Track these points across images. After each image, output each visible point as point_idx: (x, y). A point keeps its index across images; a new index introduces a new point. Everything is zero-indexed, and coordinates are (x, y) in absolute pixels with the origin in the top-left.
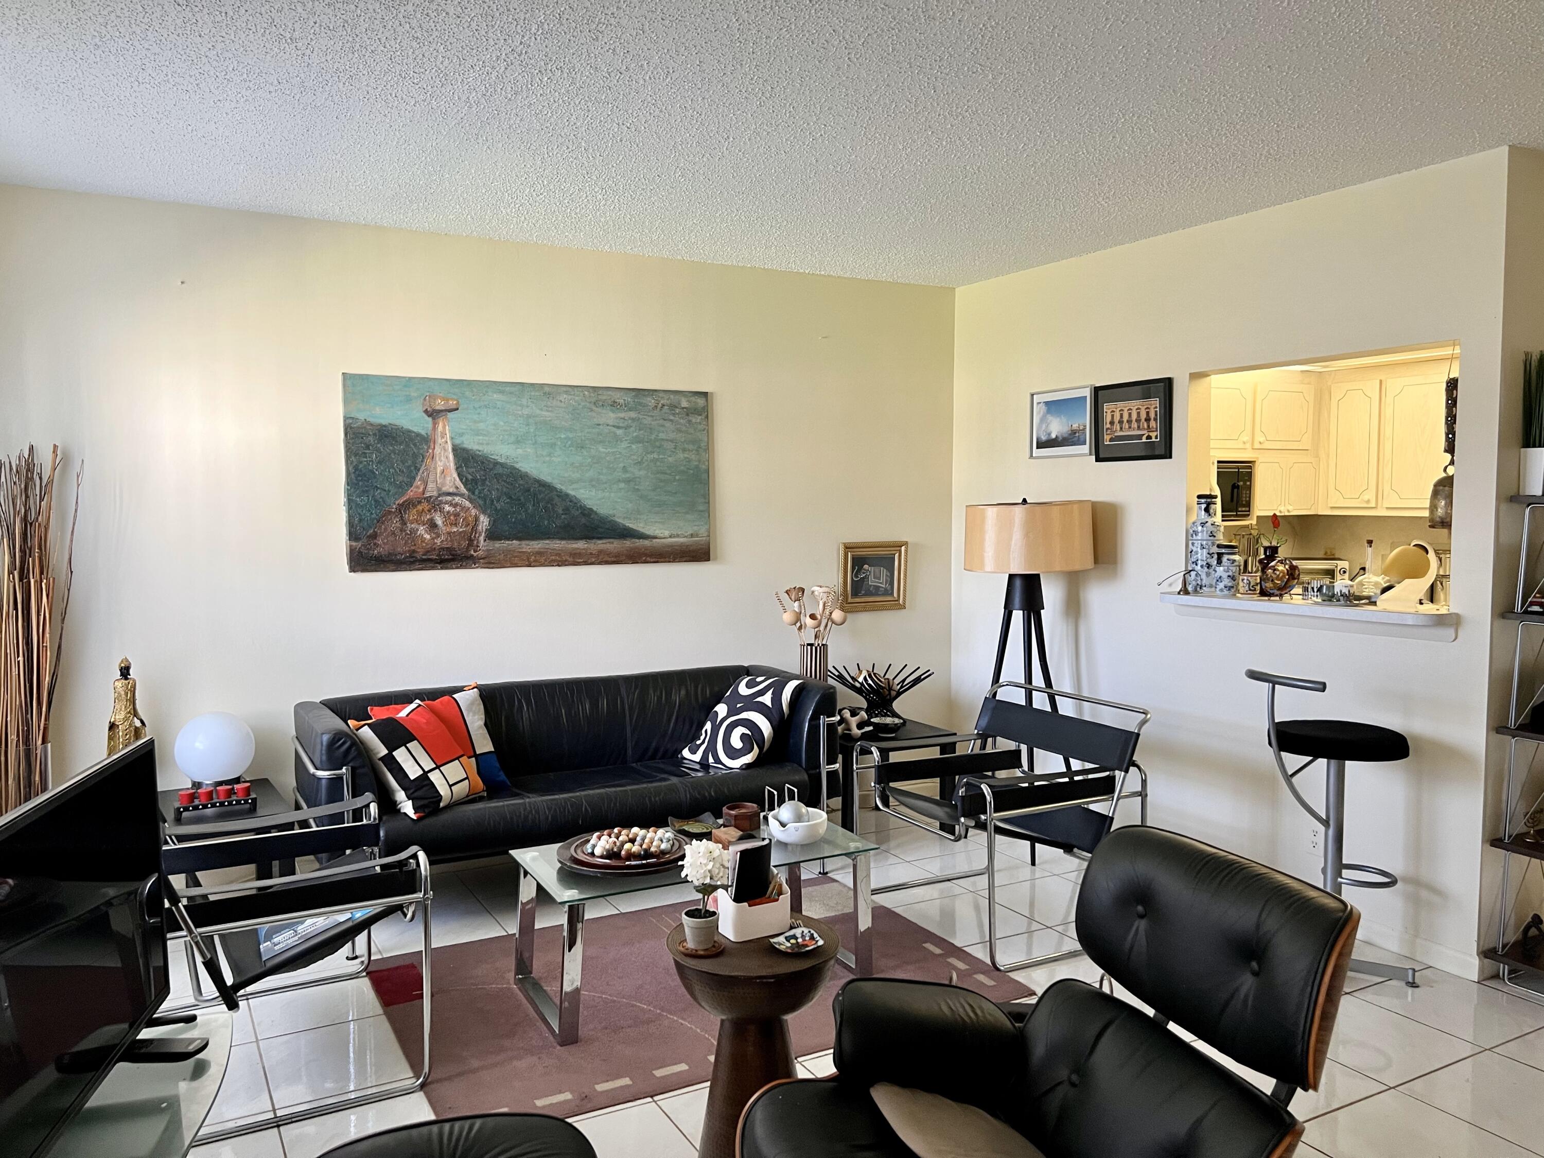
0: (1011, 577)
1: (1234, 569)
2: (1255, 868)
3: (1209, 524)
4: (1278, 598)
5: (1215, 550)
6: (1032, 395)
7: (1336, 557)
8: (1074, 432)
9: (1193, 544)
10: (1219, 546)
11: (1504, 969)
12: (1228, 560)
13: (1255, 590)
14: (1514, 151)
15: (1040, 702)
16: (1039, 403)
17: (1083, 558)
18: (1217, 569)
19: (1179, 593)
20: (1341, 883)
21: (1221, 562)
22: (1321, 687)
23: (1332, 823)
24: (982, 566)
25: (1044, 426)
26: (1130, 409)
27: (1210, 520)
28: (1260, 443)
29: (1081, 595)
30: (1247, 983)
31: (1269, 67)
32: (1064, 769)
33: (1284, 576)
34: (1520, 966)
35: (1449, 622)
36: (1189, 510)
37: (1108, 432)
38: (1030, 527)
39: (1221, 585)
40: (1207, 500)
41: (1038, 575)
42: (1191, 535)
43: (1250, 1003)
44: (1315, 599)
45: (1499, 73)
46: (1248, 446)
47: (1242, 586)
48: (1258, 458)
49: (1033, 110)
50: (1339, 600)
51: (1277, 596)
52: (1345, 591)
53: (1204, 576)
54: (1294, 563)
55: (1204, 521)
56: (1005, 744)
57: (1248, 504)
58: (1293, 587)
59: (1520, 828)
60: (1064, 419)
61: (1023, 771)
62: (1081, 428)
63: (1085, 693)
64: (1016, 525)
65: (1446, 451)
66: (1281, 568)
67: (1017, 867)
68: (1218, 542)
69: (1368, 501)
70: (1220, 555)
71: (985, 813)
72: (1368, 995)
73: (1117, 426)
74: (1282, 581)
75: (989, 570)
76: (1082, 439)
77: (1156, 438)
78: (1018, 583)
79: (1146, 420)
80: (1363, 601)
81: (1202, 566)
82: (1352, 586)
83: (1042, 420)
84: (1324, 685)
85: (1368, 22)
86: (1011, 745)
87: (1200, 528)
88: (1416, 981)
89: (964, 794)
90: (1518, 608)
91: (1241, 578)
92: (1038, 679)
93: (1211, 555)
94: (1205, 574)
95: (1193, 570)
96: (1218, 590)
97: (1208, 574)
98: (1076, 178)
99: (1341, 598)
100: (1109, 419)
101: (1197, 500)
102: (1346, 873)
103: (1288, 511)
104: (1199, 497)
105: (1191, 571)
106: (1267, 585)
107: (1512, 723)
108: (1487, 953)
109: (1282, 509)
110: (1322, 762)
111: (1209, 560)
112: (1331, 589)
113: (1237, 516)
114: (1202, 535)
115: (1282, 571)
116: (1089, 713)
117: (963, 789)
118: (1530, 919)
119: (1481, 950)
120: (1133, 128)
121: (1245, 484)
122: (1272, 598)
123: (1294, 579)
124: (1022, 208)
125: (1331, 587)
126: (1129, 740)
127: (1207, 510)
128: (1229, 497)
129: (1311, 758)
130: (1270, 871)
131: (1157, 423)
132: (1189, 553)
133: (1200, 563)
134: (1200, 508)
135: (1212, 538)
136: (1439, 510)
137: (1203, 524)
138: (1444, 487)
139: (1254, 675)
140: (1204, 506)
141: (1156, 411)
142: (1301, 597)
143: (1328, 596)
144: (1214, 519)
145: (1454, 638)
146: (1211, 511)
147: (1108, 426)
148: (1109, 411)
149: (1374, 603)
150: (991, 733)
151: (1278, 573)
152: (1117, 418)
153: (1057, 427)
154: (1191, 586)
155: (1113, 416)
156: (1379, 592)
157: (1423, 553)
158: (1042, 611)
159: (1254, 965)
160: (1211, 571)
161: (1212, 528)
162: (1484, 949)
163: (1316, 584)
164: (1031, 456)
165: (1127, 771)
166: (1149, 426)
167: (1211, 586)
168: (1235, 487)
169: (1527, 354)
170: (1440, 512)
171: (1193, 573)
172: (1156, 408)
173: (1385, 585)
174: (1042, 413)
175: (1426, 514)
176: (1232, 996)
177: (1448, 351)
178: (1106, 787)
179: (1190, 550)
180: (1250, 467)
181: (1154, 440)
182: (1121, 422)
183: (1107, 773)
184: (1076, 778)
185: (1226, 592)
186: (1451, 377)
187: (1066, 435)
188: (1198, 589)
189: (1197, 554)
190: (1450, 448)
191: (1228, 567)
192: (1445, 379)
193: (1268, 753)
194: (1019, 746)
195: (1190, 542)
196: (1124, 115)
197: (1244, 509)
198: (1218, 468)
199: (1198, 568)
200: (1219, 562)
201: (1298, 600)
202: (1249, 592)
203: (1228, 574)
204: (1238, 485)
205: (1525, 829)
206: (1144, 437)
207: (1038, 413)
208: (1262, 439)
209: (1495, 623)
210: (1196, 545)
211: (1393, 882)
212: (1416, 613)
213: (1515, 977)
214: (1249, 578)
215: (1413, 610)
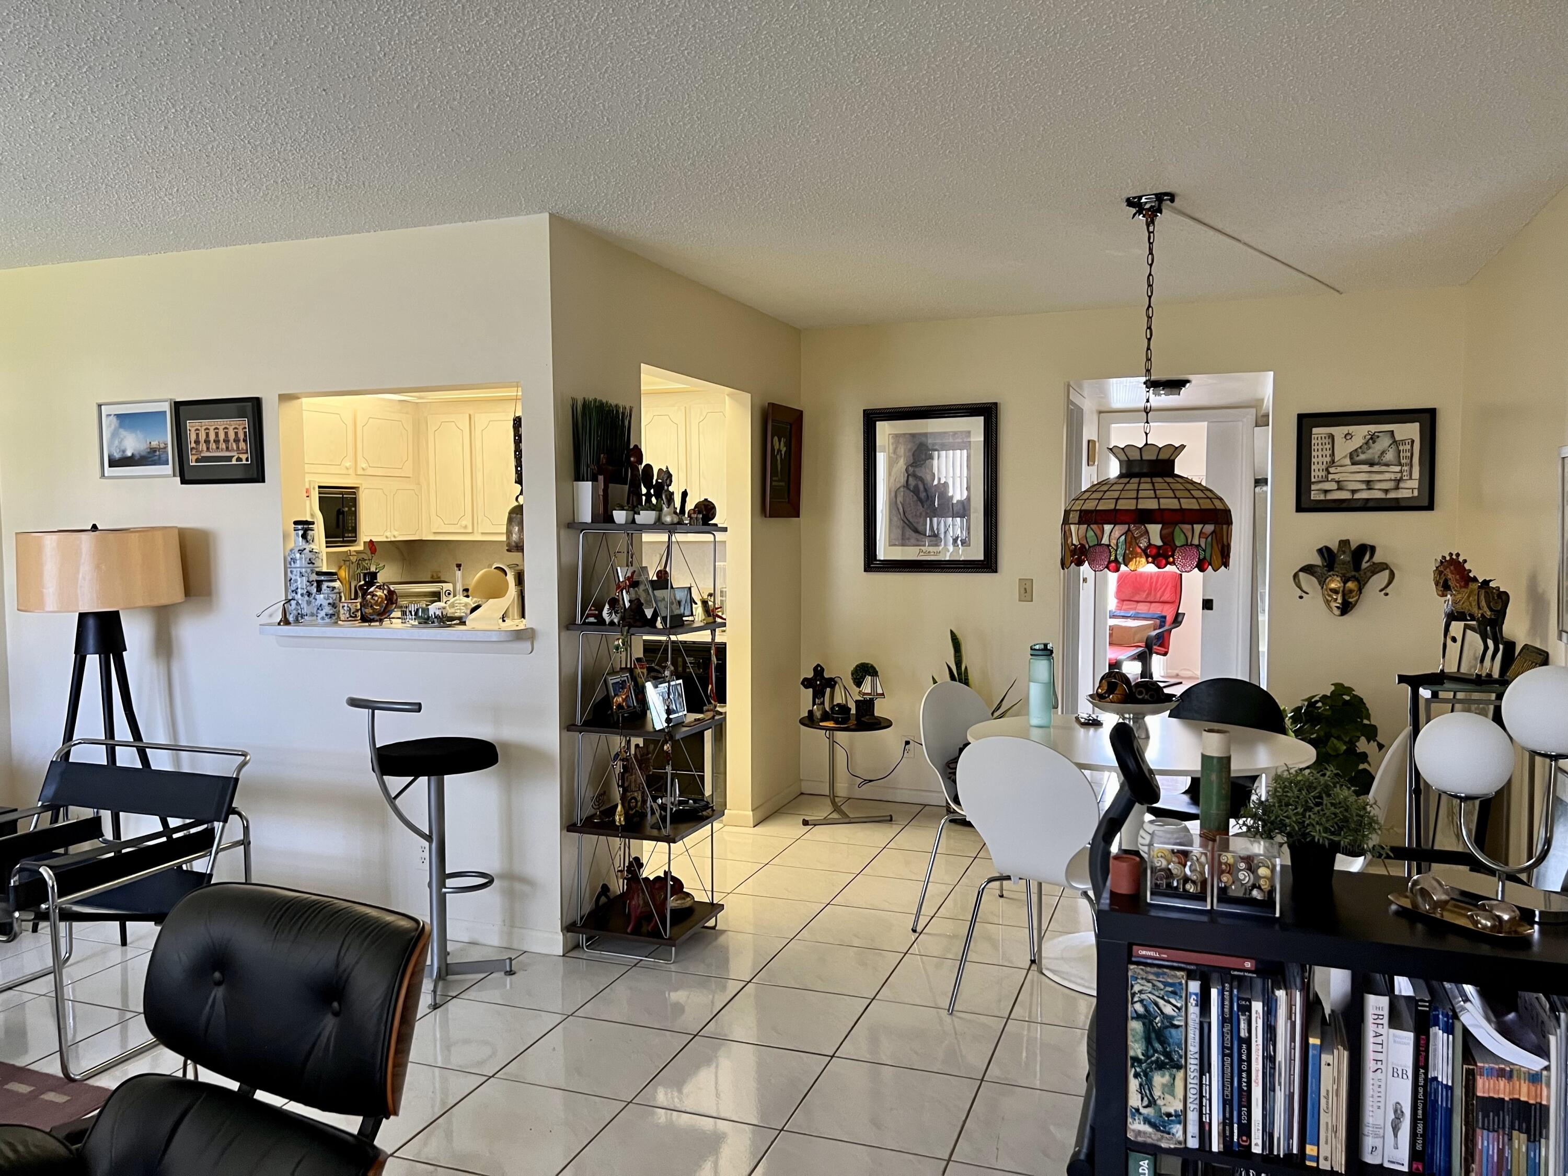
0: (82, 616)
1: (334, 596)
2: (338, 905)
3: (307, 551)
4: (377, 623)
5: (314, 577)
6: (100, 406)
7: (442, 579)
8: (153, 450)
9: (291, 572)
10: (318, 573)
11: (582, 938)
12: (328, 587)
13: (356, 616)
14: (555, 219)
15: (127, 758)
16: (109, 415)
17: (172, 591)
18: (318, 596)
19: (279, 624)
20: (445, 893)
21: (321, 590)
22: (417, 707)
23: (434, 837)
24: (40, 605)
25: (116, 443)
26: (216, 428)
27: (308, 547)
28: (363, 469)
29: (173, 633)
30: (329, 1025)
31: (324, 90)
32: (160, 828)
33: (382, 602)
34: (594, 932)
35: (525, 636)
36: (285, 537)
37: (194, 452)
38: (102, 557)
39: (322, 614)
40: (305, 527)
41: (118, 612)
42: (289, 562)
43: (332, 1044)
44: (413, 622)
45: (532, 145)
46: (351, 472)
47: (344, 613)
48: (361, 484)
49: (60, 75)
50: (433, 622)
51: (377, 621)
52: (438, 613)
53: (304, 605)
54: (392, 587)
55: (301, 548)
56: (79, 813)
57: (354, 530)
58: (393, 611)
59: (589, 811)
60: (140, 435)
61: (105, 840)
62: (162, 446)
63: (183, 742)
64: (84, 556)
65: (516, 482)
66: (379, 593)
67: (104, 952)
68: (317, 570)
69: (466, 527)
70: (319, 583)
71: (46, 900)
72: (471, 994)
73: (203, 446)
74: (381, 607)
75: (51, 609)
76: (164, 458)
77: (247, 460)
78: (91, 623)
79: (235, 441)
80: (455, 622)
81: (302, 595)
82: (444, 608)
83: (114, 435)
84: (420, 704)
85: (412, 68)
86: (87, 813)
87: (298, 555)
88: (513, 969)
89: (17, 883)
90: (579, 621)
91: (341, 605)
92: (122, 731)
93: (311, 582)
94: (305, 602)
95: (293, 599)
96: (319, 618)
97: (309, 603)
98: (128, 165)
99: (436, 620)
100: (193, 437)
101: (293, 526)
102: (450, 883)
103: (394, 537)
104: (296, 523)
105: (290, 600)
106: (367, 610)
107: (578, 722)
108: (569, 928)
109: (388, 534)
110: (424, 780)
111: (308, 588)
112: (426, 612)
113: (343, 542)
114: (301, 562)
115: (380, 597)
116: (188, 764)
117: (16, 878)
118: (599, 889)
119: (564, 926)
120: (187, 122)
121: (350, 509)
122: (372, 624)
123: (392, 603)
124: (65, 188)
125: (425, 610)
126: (228, 785)
127: (304, 536)
128: (334, 522)
129: (413, 778)
130: (350, 904)
131: (246, 444)
132: (288, 581)
133: (299, 591)
134: (297, 535)
135: (311, 565)
136: (514, 535)
137: (301, 551)
138: (517, 513)
139: (354, 703)
140: (301, 533)
141: (245, 433)
142: (400, 620)
143: (425, 619)
144: (312, 546)
145: (530, 650)
146: (309, 537)
147: (193, 445)
148: (193, 430)
149: (464, 623)
150: (63, 803)
151: (376, 598)
152: (202, 437)
153: (132, 444)
154: (291, 616)
155: (197, 435)
156: (469, 612)
157: (502, 574)
158: (124, 653)
159: (336, 1005)
160: (311, 599)
161: (310, 555)
162: (567, 924)
163: (413, 608)
164: (103, 475)
165: (225, 821)
166: (238, 448)
167: (312, 615)
168: (340, 512)
169: (573, 399)
170: (515, 537)
171: (293, 603)
172: (245, 428)
173: (474, 606)
174: (113, 427)
175: (504, 538)
176: (314, 1044)
177: (512, 393)
178: (204, 842)
179: (289, 579)
180: (354, 493)
181: (244, 462)
182: (207, 442)
183: (205, 826)
184: (175, 836)
185: (327, 620)
186: (517, 415)
187: (143, 454)
188: (300, 618)
189: (296, 582)
190: (519, 481)
191: (328, 594)
192: (512, 418)
193: (372, 778)
194: (97, 812)
195: (289, 570)
196: (174, 106)
197: (350, 535)
198: (319, 493)
199: (299, 596)
200: (319, 590)
201: (397, 623)
202: (350, 619)
203: (328, 601)
204: (343, 512)
205: (593, 811)
206: (234, 459)
207: (109, 426)
208: (364, 466)
209: (562, 634)
210: (294, 573)
211: (490, 880)
212: (500, 631)
213: (593, 943)
214: (350, 605)
215: (496, 628)
